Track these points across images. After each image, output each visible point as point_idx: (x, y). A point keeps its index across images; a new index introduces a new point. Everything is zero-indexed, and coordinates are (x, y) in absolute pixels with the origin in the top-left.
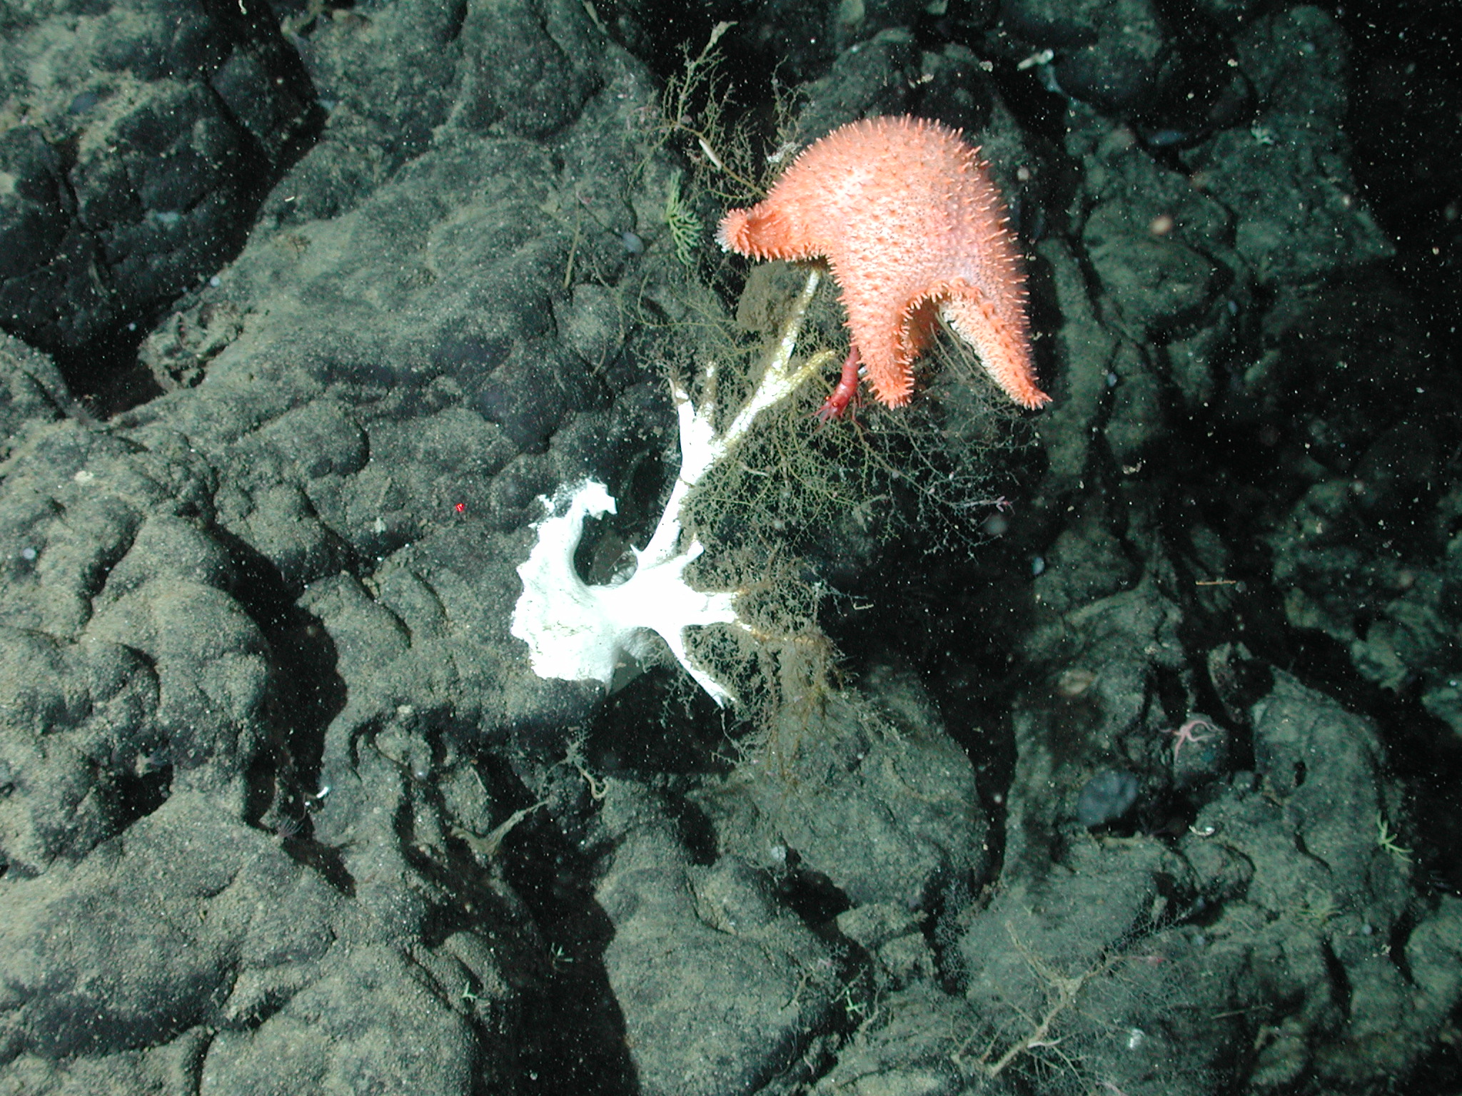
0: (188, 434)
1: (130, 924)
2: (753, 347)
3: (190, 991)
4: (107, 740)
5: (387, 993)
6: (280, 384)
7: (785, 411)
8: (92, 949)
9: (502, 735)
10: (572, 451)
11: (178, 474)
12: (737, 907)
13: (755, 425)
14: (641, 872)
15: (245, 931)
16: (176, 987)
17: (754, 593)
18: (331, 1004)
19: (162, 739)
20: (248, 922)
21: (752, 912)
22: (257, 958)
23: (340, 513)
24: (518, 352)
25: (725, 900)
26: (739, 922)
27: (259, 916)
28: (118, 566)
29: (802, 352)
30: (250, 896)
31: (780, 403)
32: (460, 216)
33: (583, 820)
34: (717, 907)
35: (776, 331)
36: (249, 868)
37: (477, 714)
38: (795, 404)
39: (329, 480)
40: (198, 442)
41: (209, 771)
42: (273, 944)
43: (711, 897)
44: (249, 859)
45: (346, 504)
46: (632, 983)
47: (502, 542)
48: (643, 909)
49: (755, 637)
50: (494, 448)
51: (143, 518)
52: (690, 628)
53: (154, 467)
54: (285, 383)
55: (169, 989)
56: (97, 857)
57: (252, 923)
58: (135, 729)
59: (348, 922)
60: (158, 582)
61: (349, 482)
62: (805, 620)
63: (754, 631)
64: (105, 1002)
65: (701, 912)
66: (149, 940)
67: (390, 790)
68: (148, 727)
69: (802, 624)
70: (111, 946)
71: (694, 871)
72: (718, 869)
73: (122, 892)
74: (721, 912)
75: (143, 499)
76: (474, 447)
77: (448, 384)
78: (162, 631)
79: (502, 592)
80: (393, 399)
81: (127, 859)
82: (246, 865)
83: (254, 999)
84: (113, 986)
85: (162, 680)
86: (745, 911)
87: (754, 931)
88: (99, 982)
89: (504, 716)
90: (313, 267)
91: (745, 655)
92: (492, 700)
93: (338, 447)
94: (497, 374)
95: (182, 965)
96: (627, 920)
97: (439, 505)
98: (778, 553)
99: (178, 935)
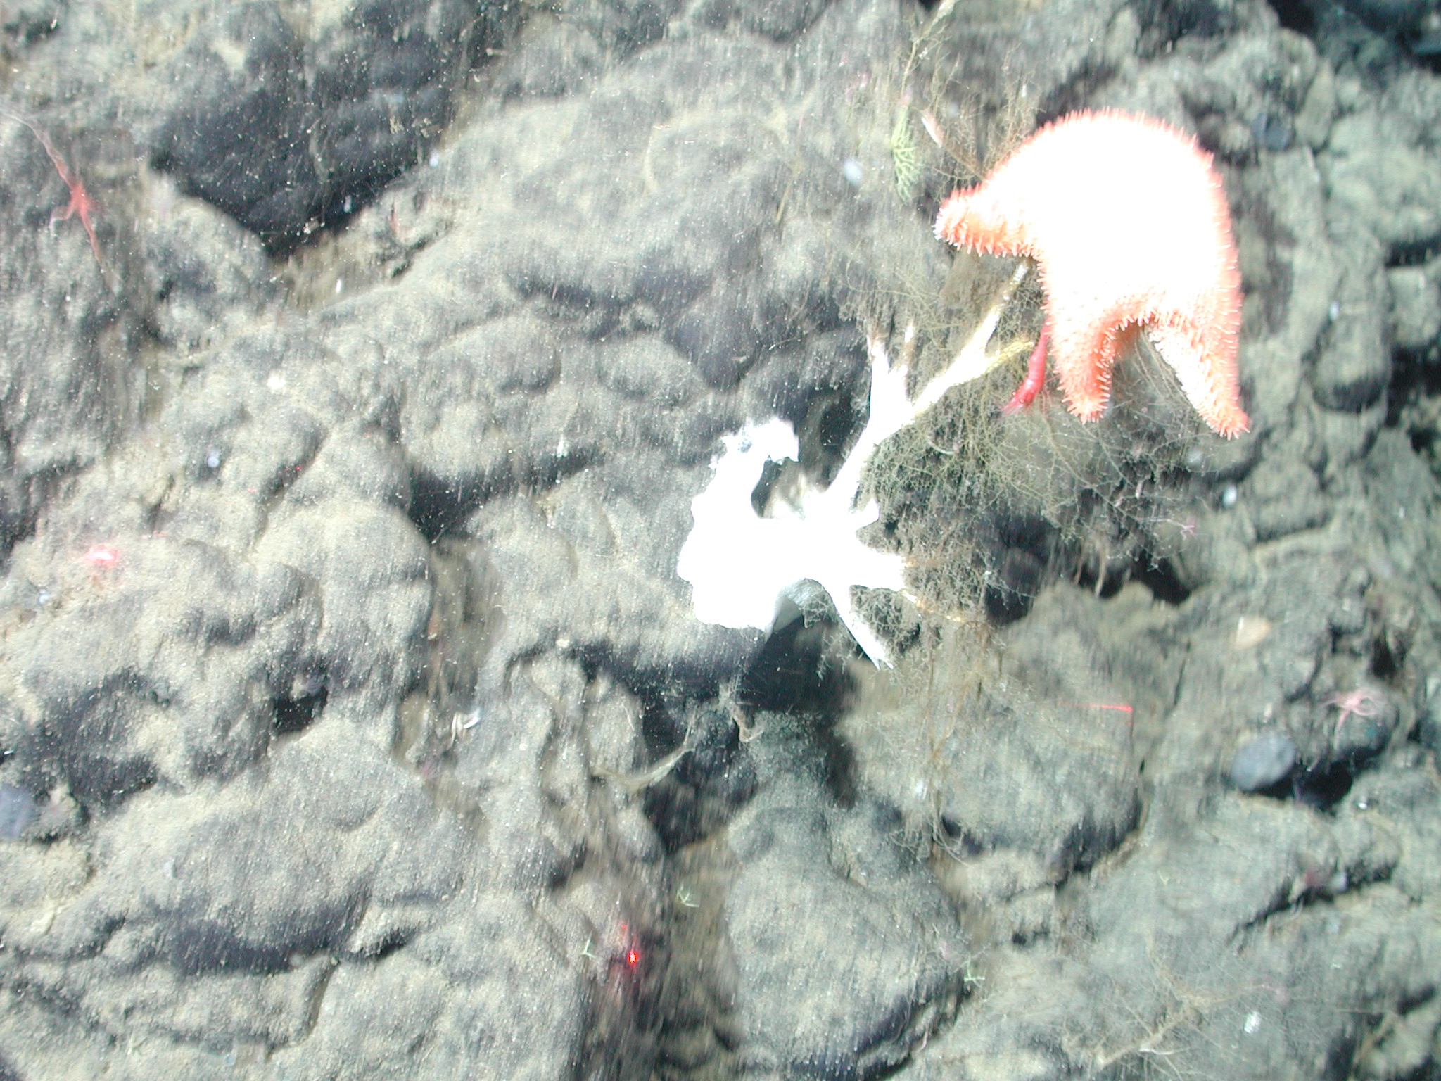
0: (382, 342)
1: (268, 855)
2: (955, 322)
3: (317, 925)
4: (265, 665)
5: (508, 944)
6: (480, 297)
7: (977, 392)
8: (227, 878)
9: (657, 674)
10: (761, 393)
11: (366, 390)
12: (870, 859)
13: (946, 398)
14: (781, 811)
15: (377, 868)
16: (304, 919)
17: (923, 568)
18: (453, 951)
19: (319, 667)
20: (381, 860)
21: (885, 866)
22: (386, 897)
23: (523, 434)
24: (719, 288)
25: (859, 850)
26: (870, 873)
27: (392, 856)
28: (298, 483)
29: (1003, 334)
30: (386, 835)
31: (974, 382)
32: (683, 121)
33: (729, 753)
34: (851, 854)
35: (978, 313)
36: (389, 806)
37: (634, 650)
38: (988, 385)
39: (517, 397)
40: (391, 352)
41: (362, 700)
42: (402, 884)
43: (846, 843)
44: (390, 796)
45: (530, 426)
46: (755, 931)
47: (682, 476)
48: (777, 849)
49: (919, 609)
50: (684, 385)
51: (326, 434)
52: (857, 587)
53: (345, 380)
54: (485, 296)
55: (298, 923)
56: (243, 780)
57: (385, 862)
58: (295, 655)
59: (478, 871)
60: (334, 501)
61: (536, 402)
62: (971, 603)
63: (919, 603)
64: (234, 930)
65: (834, 858)
66: (283, 873)
67: (538, 725)
68: (307, 654)
69: (967, 606)
70: (246, 875)
71: (833, 811)
72: (857, 815)
73: (264, 819)
74: (854, 859)
75: (329, 416)
76: (664, 381)
77: (645, 312)
78: (331, 556)
79: (674, 530)
80: (590, 320)
81: (271, 787)
82: (386, 803)
83: (379, 937)
84: (244, 915)
85: (326, 606)
86: (877, 864)
87: (884, 886)
88: (230, 911)
89: (660, 656)
90: (532, 160)
91: (907, 623)
92: (652, 637)
93: (531, 366)
94: (695, 311)
95: (310, 899)
96: (760, 859)
97: (623, 435)
98: (951, 535)
99: (313, 868)
